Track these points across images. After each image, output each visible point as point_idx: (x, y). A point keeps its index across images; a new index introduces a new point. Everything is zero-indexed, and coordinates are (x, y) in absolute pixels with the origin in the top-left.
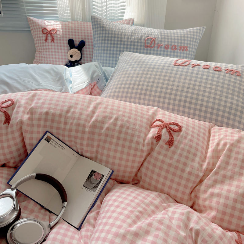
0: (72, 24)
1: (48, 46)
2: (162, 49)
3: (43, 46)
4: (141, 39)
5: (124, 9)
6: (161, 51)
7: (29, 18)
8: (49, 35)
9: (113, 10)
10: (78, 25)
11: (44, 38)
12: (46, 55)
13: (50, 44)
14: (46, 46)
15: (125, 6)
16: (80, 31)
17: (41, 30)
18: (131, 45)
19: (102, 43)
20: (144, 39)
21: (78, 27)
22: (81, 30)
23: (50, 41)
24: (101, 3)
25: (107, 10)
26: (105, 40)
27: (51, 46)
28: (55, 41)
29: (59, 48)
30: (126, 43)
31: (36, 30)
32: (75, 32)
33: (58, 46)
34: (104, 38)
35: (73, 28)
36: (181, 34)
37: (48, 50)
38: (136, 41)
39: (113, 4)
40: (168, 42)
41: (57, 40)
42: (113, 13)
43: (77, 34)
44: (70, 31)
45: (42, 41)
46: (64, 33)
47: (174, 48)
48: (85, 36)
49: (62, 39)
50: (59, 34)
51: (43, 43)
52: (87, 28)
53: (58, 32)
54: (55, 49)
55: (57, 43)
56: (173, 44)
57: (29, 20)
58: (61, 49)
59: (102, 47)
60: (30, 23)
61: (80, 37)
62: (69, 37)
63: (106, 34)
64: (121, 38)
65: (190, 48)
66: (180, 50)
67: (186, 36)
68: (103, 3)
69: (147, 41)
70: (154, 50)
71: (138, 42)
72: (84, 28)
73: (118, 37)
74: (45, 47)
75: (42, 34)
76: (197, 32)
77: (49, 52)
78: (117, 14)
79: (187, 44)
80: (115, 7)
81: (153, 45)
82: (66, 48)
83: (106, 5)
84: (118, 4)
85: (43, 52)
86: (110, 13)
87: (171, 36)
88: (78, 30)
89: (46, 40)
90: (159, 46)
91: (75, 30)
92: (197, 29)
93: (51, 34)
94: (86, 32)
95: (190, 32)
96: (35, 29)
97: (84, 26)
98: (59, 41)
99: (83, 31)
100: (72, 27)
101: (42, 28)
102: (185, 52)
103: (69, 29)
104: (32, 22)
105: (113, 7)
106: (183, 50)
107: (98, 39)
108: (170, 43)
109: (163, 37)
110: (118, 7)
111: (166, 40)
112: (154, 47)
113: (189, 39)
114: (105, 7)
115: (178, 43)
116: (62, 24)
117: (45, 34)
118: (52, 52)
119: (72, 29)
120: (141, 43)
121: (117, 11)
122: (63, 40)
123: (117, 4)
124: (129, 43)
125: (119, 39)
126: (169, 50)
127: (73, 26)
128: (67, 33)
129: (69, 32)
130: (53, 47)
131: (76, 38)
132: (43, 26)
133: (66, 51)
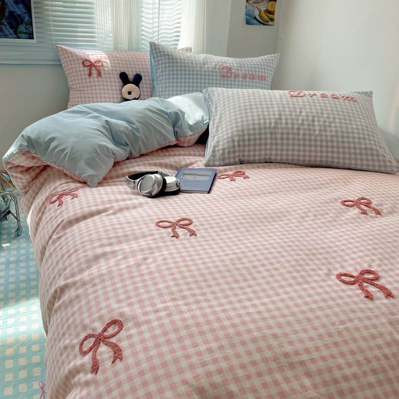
0: (119, 54)
1: (94, 82)
2: (240, 79)
3: (86, 82)
4: (215, 68)
5: (179, 36)
6: (239, 81)
7: (61, 47)
8: (93, 68)
9: (166, 37)
10: (128, 55)
11: (87, 72)
12: (92, 93)
13: (96, 80)
14: (90, 82)
15: (179, 32)
16: (132, 63)
17: (81, 62)
18: (205, 75)
19: (169, 75)
20: (219, 68)
21: (129, 58)
22: (133, 61)
23: (95, 76)
24: (152, 28)
25: (159, 37)
26: (173, 70)
27: (98, 81)
28: (103, 75)
29: (109, 84)
30: (199, 73)
31: (73, 62)
32: (127, 64)
33: (107, 81)
34: (171, 68)
35: (123, 59)
36: (257, 62)
37: (93, 88)
38: (210, 70)
39: (166, 29)
40: (245, 70)
41: (105, 74)
42: (166, 41)
43: (129, 66)
44: (120, 62)
45: (83, 77)
46: (113, 65)
47: (253, 77)
48: (139, 68)
49: (111, 72)
50: (107, 67)
51: (85, 79)
52: (140, 58)
53: (104, 64)
54: (103, 85)
55: (106, 78)
56: (251, 73)
57: (60, 49)
58: (111, 86)
59: (169, 79)
60: (61, 53)
61: (134, 70)
62: (120, 70)
63: (173, 63)
64: (193, 67)
65: (267, 77)
66: (258, 80)
67: (262, 64)
68: (154, 28)
69: (222, 71)
70: (231, 81)
71: (212, 72)
72: (136, 58)
73: (189, 67)
74: (89, 84)
75: (83, 67)
76: (272, 60)
77: (95, 89)
78: (170, 42)
79: (265, 72)
80: (168, 34)
81: (229, 75)
82: (117, 84)
83: (158, 31)
84: (173, 29)
85: (87, 90)
86: (162, 41)
87: (247, 64)
88: (130, 61)
89: (90, 75)
90: (236, 76)
91: (126, 61)
92: (272, 57)
93: (95, 67)
94: (140, 63)
95: (266, 59)
96: (70, 61)
97: (135, 56)
98: (108, 76)
99: (136, 63)
100: (120, 58)
101: (81, 59)
102: (263, 82)
103: (118, 60)
104: (65, 52)
105: (166, 33)
106: (261, 80)
107: (164, 69)
108: (247, 72)
109: (239, 65)
110: (172, 33)
111: (243, 69)
112: (231, 76)
113: (266, 67)
114: (157, 34)
115: (255, 71)
116: (107, 54)
117: (87, 66)
118: (100, 89)
119: (121, 60)
120: (216, 72)
121: (170, 38)
122: (113, 74)
123: (171, 29)
124: (203, 73)
125: (191, 69)
126: (248, 80)
127: (122, 56)
128: (117, 65)
129: (119, 64)
130: (101, 83)
131: (128, 71)
132: (83, 57)
133: (118, 88)
